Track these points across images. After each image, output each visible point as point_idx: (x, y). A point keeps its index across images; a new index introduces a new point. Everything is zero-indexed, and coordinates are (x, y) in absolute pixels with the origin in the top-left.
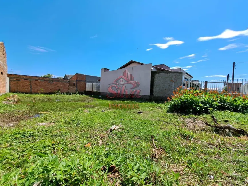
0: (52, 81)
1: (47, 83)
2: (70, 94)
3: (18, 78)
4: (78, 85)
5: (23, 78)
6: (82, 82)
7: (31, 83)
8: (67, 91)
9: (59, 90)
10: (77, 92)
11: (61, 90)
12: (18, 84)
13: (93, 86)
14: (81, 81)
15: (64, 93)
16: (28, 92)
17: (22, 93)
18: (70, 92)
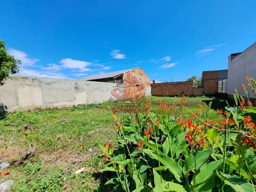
0: (177, 85)
1: (172, 86)
2: (194, 96)
3: (155, 86)
4: (205, 85)
5: (157, 85)
6: (212, 81)
7: (162, 88)
8: (191, 93)
9: (183, 92)
10: (203, 94)
11: (184, 92)
12: (155, 90)
13: (222, 85)
14: (210, 79)
15: (187, 96)
16: (160, 95)
17: (157, 96)
18: (194, 94)
